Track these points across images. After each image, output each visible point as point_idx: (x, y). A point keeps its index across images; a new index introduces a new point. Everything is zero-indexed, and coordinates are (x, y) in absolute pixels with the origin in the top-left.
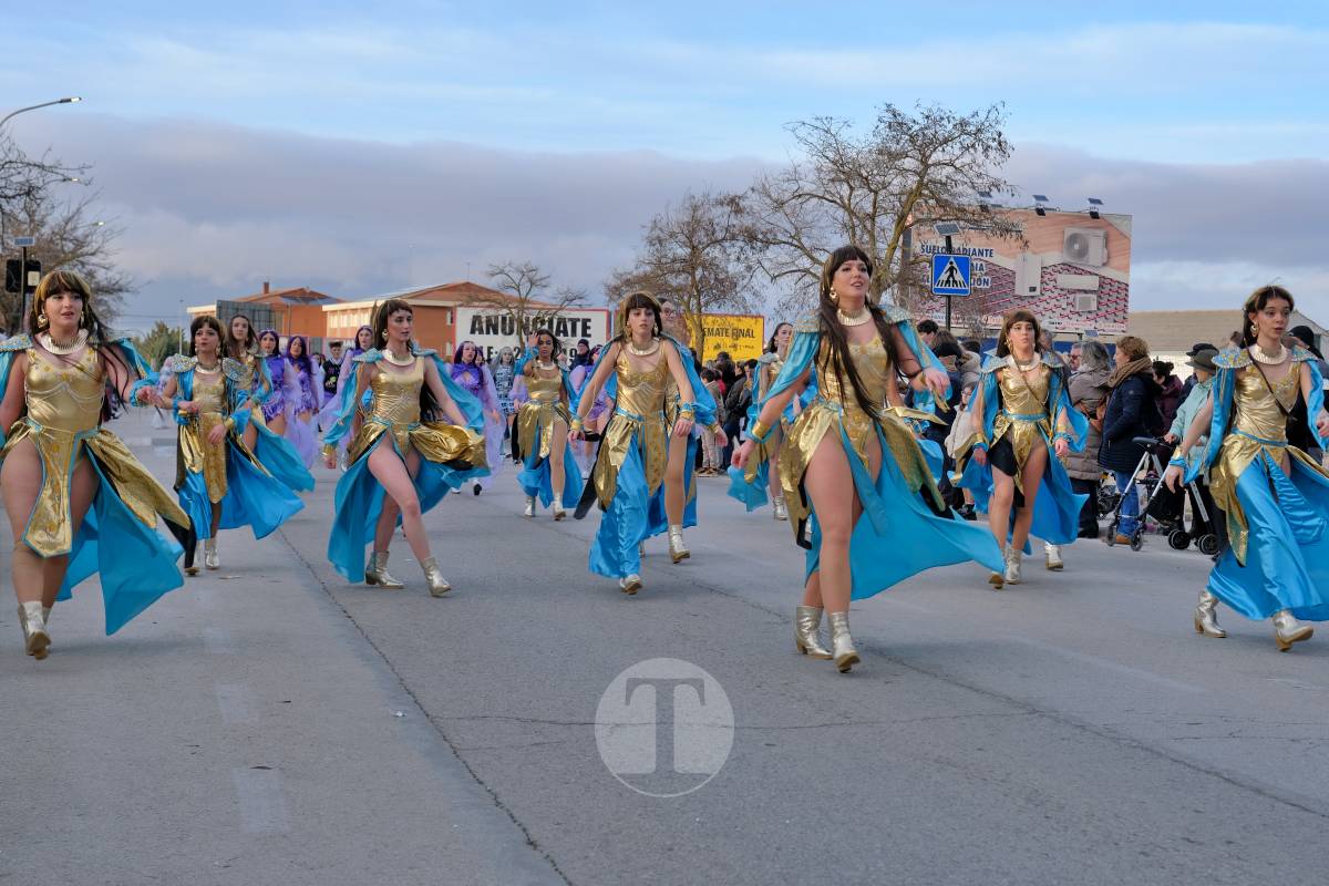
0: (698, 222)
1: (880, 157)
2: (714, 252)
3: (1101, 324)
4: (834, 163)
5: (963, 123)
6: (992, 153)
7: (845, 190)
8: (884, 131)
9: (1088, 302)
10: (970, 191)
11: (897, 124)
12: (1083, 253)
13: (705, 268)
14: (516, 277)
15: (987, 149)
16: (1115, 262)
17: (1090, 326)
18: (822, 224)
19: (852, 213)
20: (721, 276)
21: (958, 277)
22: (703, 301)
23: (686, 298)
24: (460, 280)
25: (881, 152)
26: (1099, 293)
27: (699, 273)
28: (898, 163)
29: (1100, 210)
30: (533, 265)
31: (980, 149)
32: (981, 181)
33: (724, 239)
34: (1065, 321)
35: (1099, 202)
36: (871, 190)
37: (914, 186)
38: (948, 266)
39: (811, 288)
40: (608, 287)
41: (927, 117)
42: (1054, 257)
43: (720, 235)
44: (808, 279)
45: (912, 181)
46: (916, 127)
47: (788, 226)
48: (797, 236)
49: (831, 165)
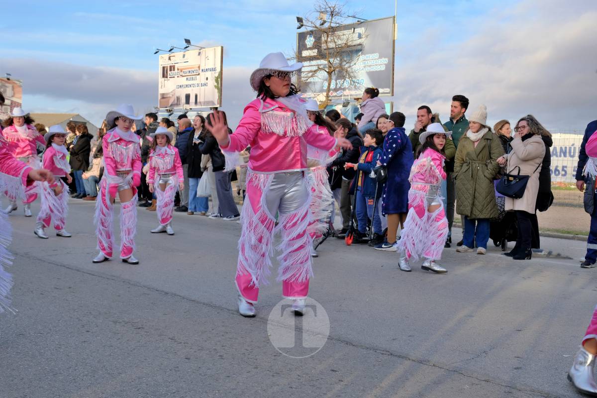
9: (6, 109)
16: (17, 95)
26: (11, 106)
29: (10, 77)
35: (10, 75)
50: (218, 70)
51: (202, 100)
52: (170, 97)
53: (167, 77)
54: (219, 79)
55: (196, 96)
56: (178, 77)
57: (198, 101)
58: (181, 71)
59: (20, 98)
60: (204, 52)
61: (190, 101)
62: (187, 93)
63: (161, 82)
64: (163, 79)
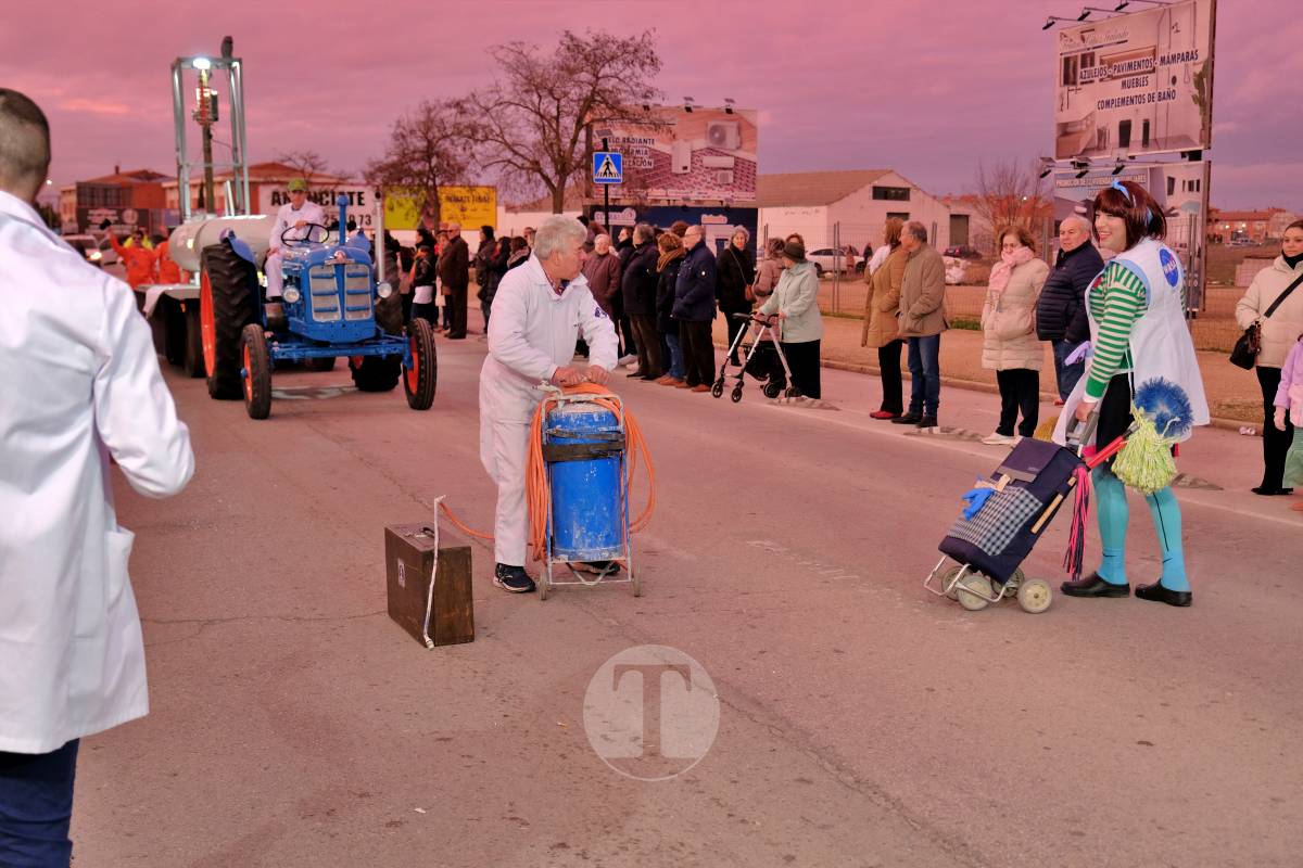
0: (432, 121)
1: (562, 73)
2: (446, 144)
3: (737, 193)
4: (526, 78)
5: (624, 45)
6: (647, 68)
7: (535, 98)
8: (564, 52)
9: (725, 177)
10: (631, 97)
11: (575, 46)
12: (722, 139)
13: (438, 155)
14: (301, 163)
15: (642, 65)
16: (747, 145)
17: (728, 195)
18: (520, 124)
19: (542, 117)
20: (452, 162)
21: (613, 169)
22: (438, 181)
23: (425, 180)
24: (269, 160)
25: (562, 68)
26: (735, 169)
27: (434, 161)
28: (576, 77)
29: (733, 107)
30: (313, 153)
31: (637, 65)
32: (638, 89)
33: (453, 134)
34: (710, 192)
35: (732, 101)
36: (554, 98)
37: (589, 94)
38: (605, 161)
39: (512, 175)
40: (364, 173)
41: (597, 41)
42: (701, 143)
43: (449, 133)
44: (510, 168)
45: (587, 90)
46: (588, 49)
47: (494, 127)
48: (502, 134)
49: (523, 80)
50: (1203, 55)
51: (1161, 134)
52: (1081, 131)
53: (1074, 83)
54: (1205, 80)
55: (1146, 125)
56: (1101, 80)
57: (1151, 136)
58: (1110, 66)
59: (754, 150)
60: (1167, 13)
61: (1132, 137)
62: (1125, 119)
63: (1062, 97)
64: (1066, 88)
